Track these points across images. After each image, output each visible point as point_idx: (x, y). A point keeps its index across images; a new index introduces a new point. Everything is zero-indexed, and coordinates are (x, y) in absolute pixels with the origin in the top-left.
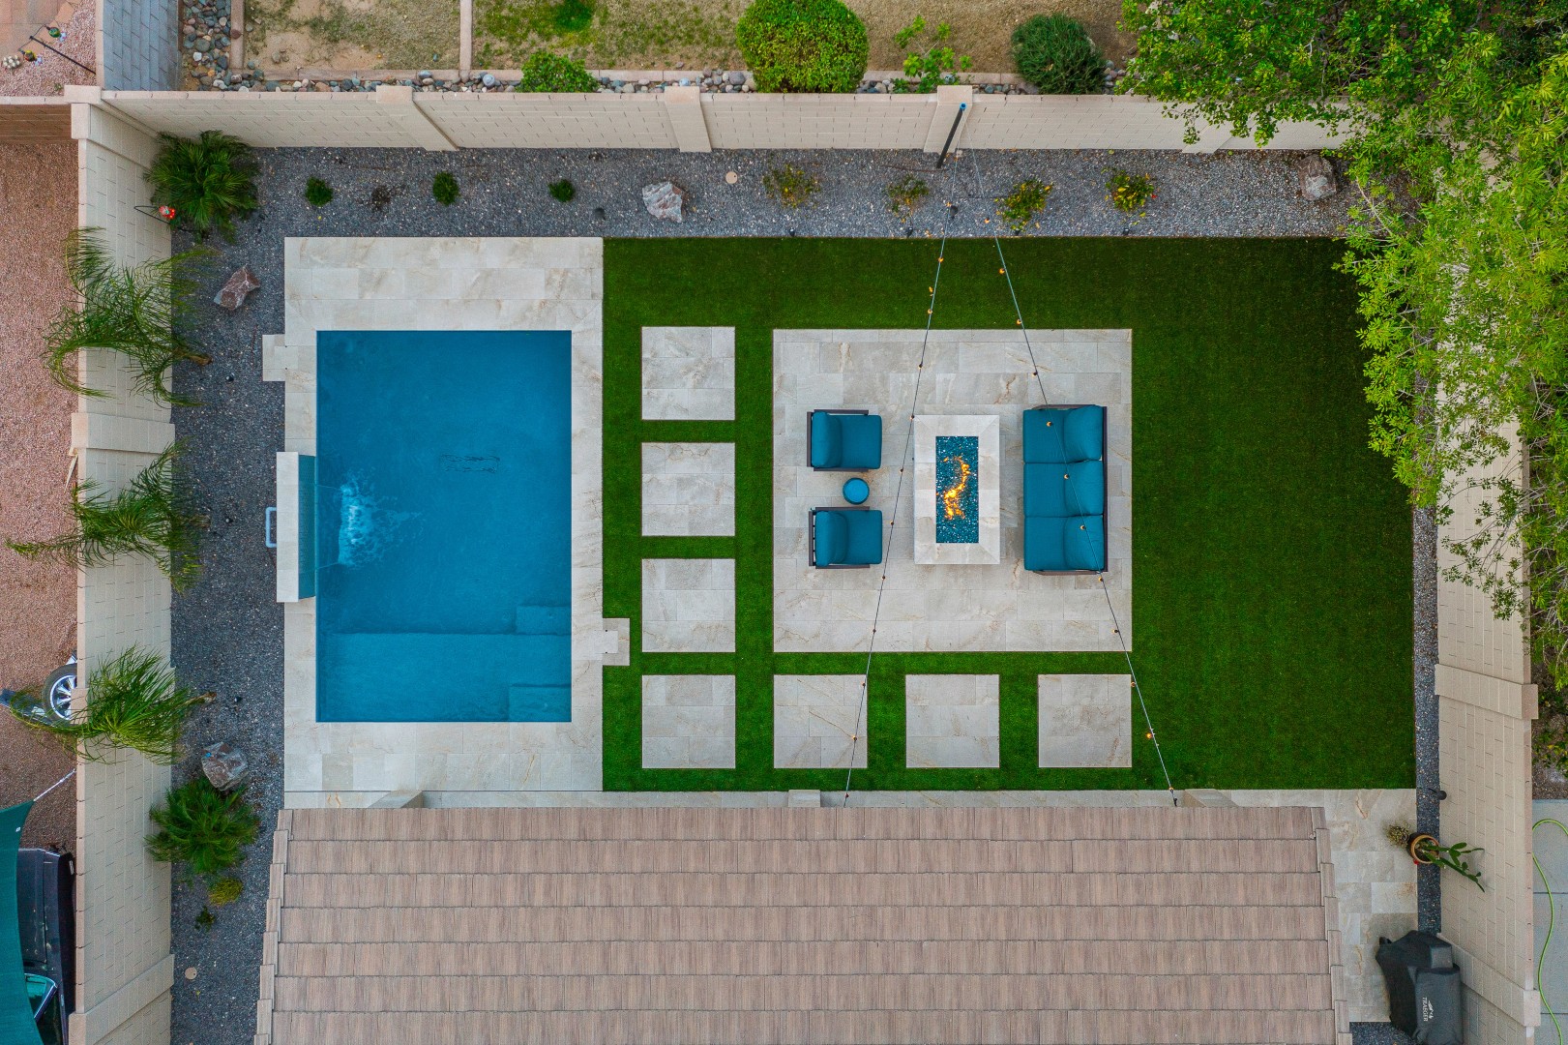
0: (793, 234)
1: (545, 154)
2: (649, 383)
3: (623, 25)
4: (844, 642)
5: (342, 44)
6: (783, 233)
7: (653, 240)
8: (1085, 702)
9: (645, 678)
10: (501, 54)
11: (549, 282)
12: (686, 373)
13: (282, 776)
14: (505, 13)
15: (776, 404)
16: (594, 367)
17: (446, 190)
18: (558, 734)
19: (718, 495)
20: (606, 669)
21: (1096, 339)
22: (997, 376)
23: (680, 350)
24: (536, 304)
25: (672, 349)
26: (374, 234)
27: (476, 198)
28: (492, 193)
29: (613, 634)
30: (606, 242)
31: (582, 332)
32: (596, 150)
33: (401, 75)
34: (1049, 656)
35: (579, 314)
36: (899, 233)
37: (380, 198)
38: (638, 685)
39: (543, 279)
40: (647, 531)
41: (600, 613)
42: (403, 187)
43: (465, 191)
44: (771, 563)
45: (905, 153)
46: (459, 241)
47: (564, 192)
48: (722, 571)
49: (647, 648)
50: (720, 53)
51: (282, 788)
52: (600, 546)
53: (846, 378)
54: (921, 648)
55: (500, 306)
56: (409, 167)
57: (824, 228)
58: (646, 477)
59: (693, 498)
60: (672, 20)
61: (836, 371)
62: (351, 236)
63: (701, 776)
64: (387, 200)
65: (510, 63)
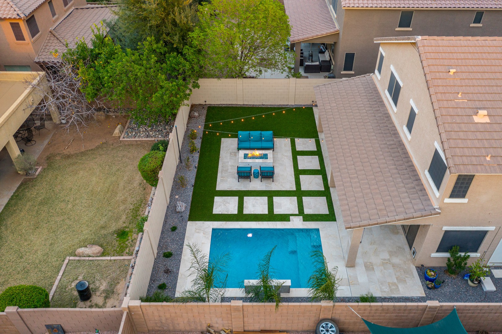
0: (193, 186)
1: (163, 232)
2: (228, 212)
3: (130, 224)
4: (293, 179)
5: (115, 290)
6: (192, 188)
7: (190, 211)
8: (302, 144)
9: (305, 213)
10: (130, 250)
11: (198, 232)
12: (226, 205)
13: (347, 297)
14: (118, 249)
15: (235, 189)
16: (223, 223)
17: (168, 255)
18: (322, 231)
19: (258, 200)
20: (304, 221)
21: (223, 143)
22: (230, 156)
23: (220, 207)
24: (204, 235)
25: (219, 208)
26: (178, 273)
27: (171, 248)
28: (171, 245)
29: (294, 219)
30: (189, 221)
31: (213, 226)
32: (164, 222)
33: (130, 272)
34: (292, 149)
35: (208, 226)
36: (196, 170)
37: (167, 271)
38: (307, 215)
39: (197, 234)
40: (267, 213)
41: (289, 222)
42: (165, 266)
43: (169, 251)
44: (274, 191)
45: (177, 168)
46: (183, 252)
47: (174, 229)
48: (276, 199)
49: (297, 213)
50: (143, 205)
51: (351, 297)
52: (271, 222)
53: (229, 178)
54: (293, 167)
55: (204, 243)
56: (160, 264)
57: (193, 181)
58: (252, 213)
59: (258, 204)
60: (131, 214)
61: (227, 180)
62: (177, 279)
63: (328, 203)
64: (168, 270)
65: (133, 248)
